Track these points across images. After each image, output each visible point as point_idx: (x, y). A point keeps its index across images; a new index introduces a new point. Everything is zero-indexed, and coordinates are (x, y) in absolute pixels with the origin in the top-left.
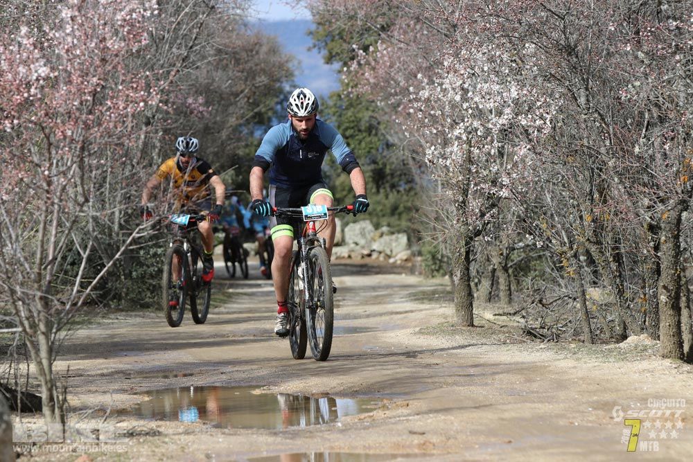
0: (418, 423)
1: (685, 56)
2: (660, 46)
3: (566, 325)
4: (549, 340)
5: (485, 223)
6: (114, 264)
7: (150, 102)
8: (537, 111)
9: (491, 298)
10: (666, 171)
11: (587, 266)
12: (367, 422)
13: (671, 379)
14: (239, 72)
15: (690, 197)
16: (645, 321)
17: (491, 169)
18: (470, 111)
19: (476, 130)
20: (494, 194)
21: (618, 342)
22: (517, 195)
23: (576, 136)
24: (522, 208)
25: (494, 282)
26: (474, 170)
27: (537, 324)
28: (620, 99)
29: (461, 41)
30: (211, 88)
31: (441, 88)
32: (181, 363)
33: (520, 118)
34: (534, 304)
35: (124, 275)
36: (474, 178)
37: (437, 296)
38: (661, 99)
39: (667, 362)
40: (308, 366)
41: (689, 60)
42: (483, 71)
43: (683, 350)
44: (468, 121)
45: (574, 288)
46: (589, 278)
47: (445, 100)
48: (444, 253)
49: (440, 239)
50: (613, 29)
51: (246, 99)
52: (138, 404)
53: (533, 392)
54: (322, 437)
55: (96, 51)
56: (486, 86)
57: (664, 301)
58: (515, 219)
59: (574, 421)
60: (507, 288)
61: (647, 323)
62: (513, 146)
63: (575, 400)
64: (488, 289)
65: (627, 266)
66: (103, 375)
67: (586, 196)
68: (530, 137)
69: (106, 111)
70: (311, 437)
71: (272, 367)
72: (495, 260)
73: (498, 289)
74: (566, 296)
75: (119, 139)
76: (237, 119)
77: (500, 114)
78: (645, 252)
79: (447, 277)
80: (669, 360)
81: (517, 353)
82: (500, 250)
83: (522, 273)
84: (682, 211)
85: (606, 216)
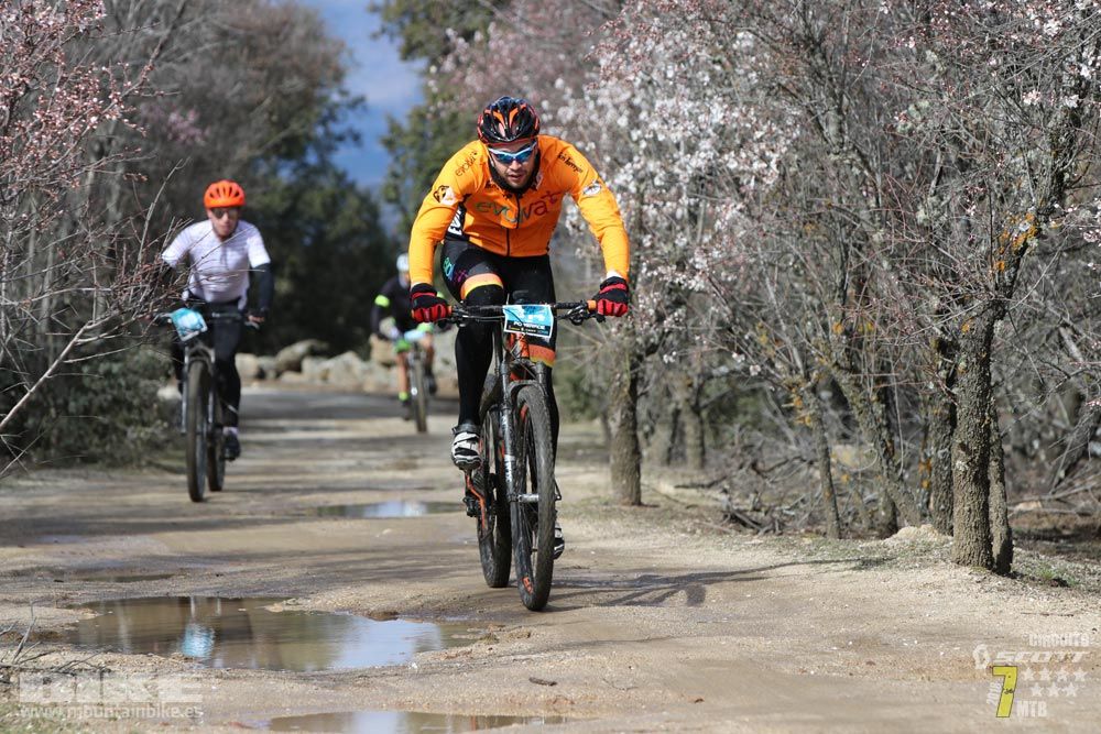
0: (546, 667)
1: (1005, 59)
2: (964, 43)
3: (795, 507)
4: (767, 532)
5: (663, 333)
6: (40, 389)
7: (108, 116)
8: (755, 146)
9: (672, 457)
10: (969, 252)
11: (834, 408)
12: (461, 663)
13: (971, 600)
14: (254, 68)
15: (1010, 296)
16: (928, 503)
17: (677, 242)
18: (643, 145)
19: (653, 176)
20: (680, 284)
21: (882, 536)
22: (718, 286)
23: (820, 191)
24: (727, 308)
25: (677, 432)
26: (648, 244)
27: (748, 504)
28: (893, 128)
29: (630, 26)
30: (209, 95)
31: (596, 105)
32: (148, 557)
33: (726, 157)
34: (744, 470)
35: (56, 407)
36: (647, 257)
37: (580, 452)
38: (963, 131)
39: (964, 572)
40: (362, 566)
41: (1012, 67)
42: (665, 77)
43: (991, 553)
44: (639, 161)
45: (810, 444)
46: (837, 428)
47: (601, 123)
48: (594, 380)
49: (589, 358)
50: (886, 12)
51: (266, 116)
52: (74, 625)
53: (738, 618)
54: (384, 687)
55: (18, 29)
56: (670, 103)
57: (962, 469)
58: (714, 328)
59: (806, 667)
60: (698, 442)
61: (931, 506)
62: (713, 205)
63: (809, 632)
64: (666, 444)
65: (900, 409)
66: (17, 574)
67: (835, 291)
68: (743, 190)
69: (32, 130)
70: (367, 686)
71: (303, 566)
72: (680, 396)
73: (682, 442)
74: (796, 458)
75: (53, 178)
76: (251, 147)
77: (691, 149)
78: (931, 386)
79: (598, 422)
80: (968, 569)
81: (713, 551)
82: (689, 378)
83: (723, 418)
84: (994, 319)
85: (867, 326)
